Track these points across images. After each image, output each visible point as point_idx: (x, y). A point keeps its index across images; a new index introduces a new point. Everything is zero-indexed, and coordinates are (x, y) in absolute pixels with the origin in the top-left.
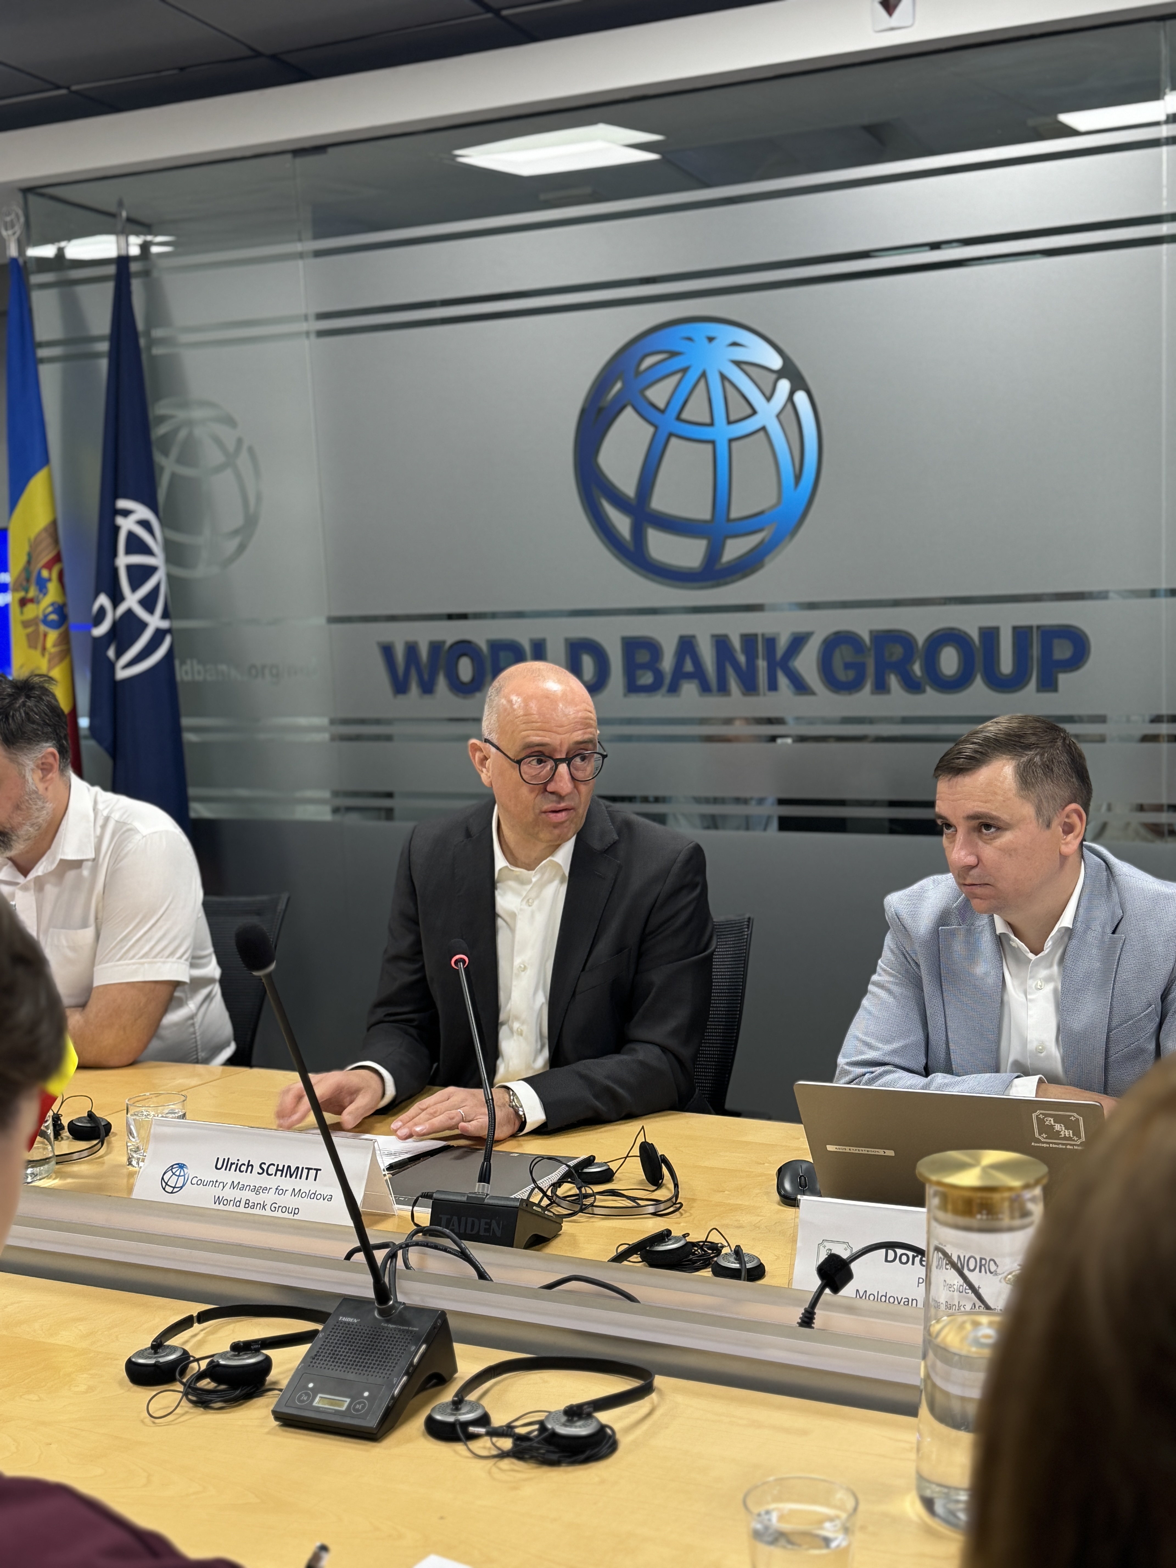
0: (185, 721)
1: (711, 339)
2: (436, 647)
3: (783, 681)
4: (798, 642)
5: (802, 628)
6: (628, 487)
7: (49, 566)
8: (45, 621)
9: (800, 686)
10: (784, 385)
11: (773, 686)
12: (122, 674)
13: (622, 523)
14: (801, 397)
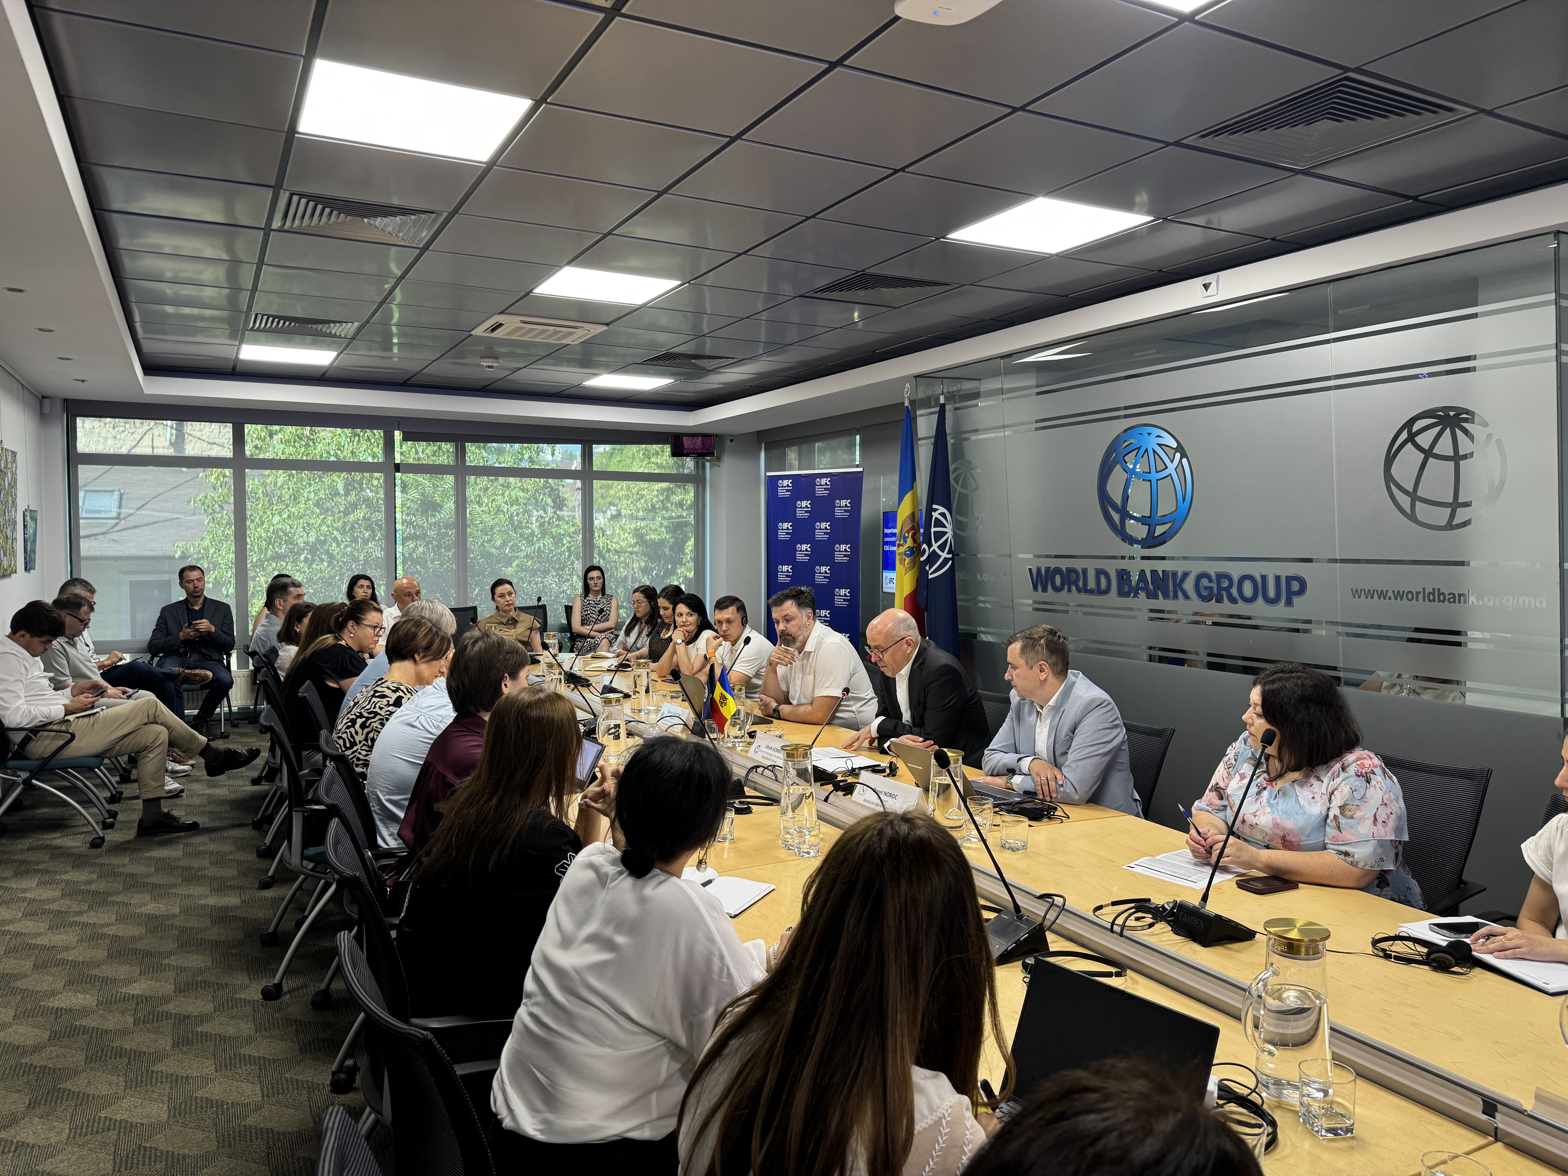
0: (959, 597)
1: (1149, 434)
2: (1047, 569)
3: (1180, 594)
4: (1185, 575)
5: (1187, 569)
6: (1118, 501)
7: (908, 532)
8: (905, 554)
9: (1186, 597)
10: (1178, 455)
11: (1176, 597)
12: (930, 577)
13: (1116, 517)
14: (1184, 461)
